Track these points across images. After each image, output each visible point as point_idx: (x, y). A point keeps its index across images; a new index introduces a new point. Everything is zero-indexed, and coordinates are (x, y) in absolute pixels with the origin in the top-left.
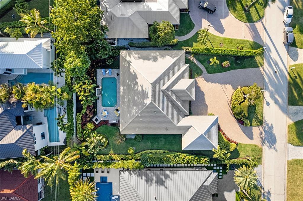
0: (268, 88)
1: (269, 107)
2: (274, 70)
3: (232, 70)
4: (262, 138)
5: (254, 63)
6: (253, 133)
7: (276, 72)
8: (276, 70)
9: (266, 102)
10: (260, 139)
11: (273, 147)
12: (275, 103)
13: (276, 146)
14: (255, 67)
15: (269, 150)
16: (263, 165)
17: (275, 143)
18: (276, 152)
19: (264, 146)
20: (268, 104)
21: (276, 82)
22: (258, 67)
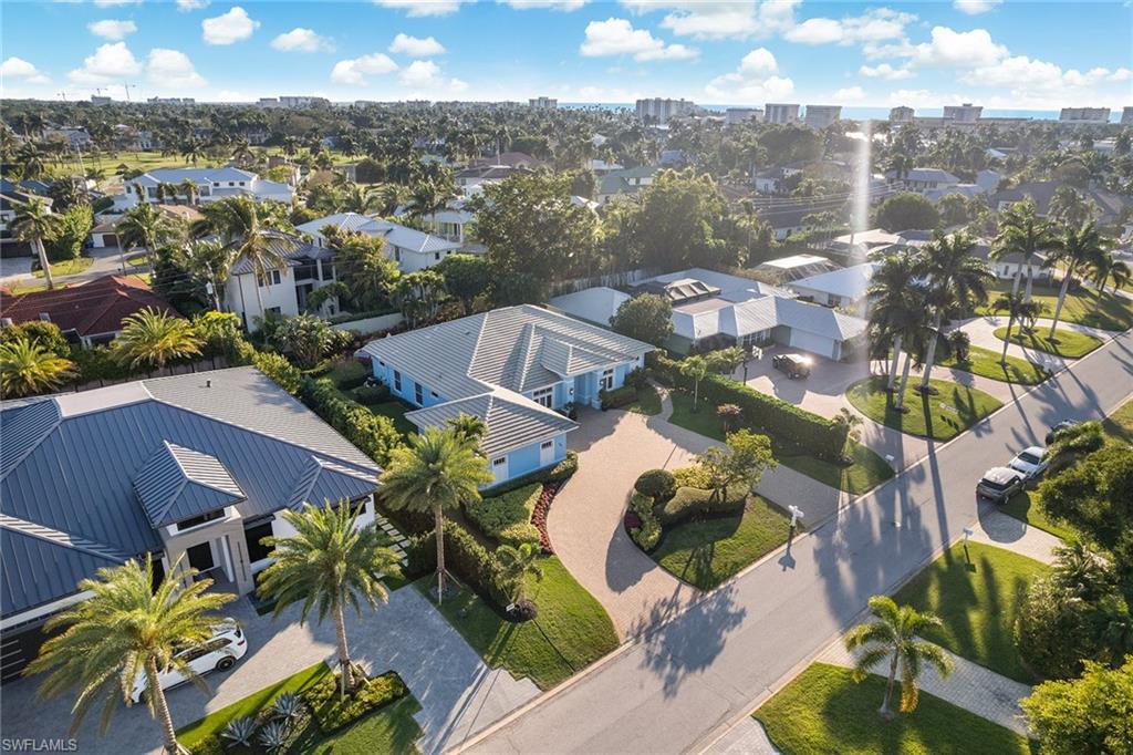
1: (784, 570)
4: (656, 618)
6: (640, 580)
9: (784, 555)
10: (647, 616)
11: (668, 669)
13: (684, 677)
15: (641, 667)
16: (549, 694)
17: (696, 668)
18: (662, 694)
19: (637, 642)
20: (788, 563)
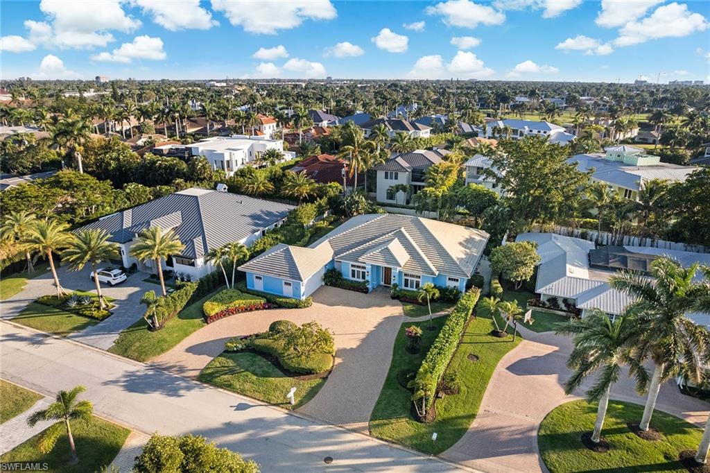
0: (290, 424)
1: (231, 407)
2: (337, 459)
3: (393, 360)
5: (390, 411)
7: (328, 459)
8: (334, 462)
9: (251, 404)
12: (230, 422)
14: (375, 410)
18: (103, 381)
20: (241, 407)
21: (296, 448)
22: (374, 418)
